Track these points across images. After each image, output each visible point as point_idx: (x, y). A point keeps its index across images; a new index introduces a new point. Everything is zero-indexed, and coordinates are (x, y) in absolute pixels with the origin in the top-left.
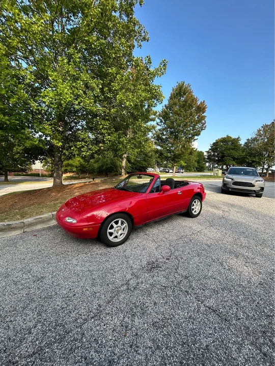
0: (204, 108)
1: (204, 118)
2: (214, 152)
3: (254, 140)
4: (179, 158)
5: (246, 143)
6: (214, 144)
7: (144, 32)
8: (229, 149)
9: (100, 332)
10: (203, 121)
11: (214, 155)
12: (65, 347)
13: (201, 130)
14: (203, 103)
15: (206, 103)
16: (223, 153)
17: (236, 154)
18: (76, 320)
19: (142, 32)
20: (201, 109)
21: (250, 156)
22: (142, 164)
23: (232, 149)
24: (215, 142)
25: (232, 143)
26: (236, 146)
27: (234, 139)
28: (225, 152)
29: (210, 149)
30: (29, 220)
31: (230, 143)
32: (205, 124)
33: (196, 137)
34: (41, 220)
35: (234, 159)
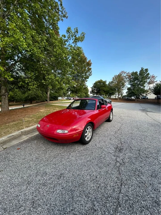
0: (91, 64)
1: (90, 69)
2: (95, 88)
3: (112, 82)
4: (79, 91)
5: (109, 84)
6: (95, 84)
7: (65, 12)
8: (102, 87)
9: (134, 191)
10: (90, 71)
11: (95, 90)
12: (126, 207)
13: (90, 76)
14: (90, 61)
15: (91, 61)
16: (99, 89)
17: (105, 89)
18: (114, 190)
19: (64, 11)
20: (89, 64)
21: (111, 90)
22: (55, 95)
23: (104, 87)
24: (95, 82)
25: (103, 84)
26: (105, 85)
27: (104, 82)
28: (100, 88)
29: (93, 87)
30: (3, 139)
31: (102, 84)
32: (91, 72)
33: (87, 80)
34: (13, 137)
35: (105, 92)
